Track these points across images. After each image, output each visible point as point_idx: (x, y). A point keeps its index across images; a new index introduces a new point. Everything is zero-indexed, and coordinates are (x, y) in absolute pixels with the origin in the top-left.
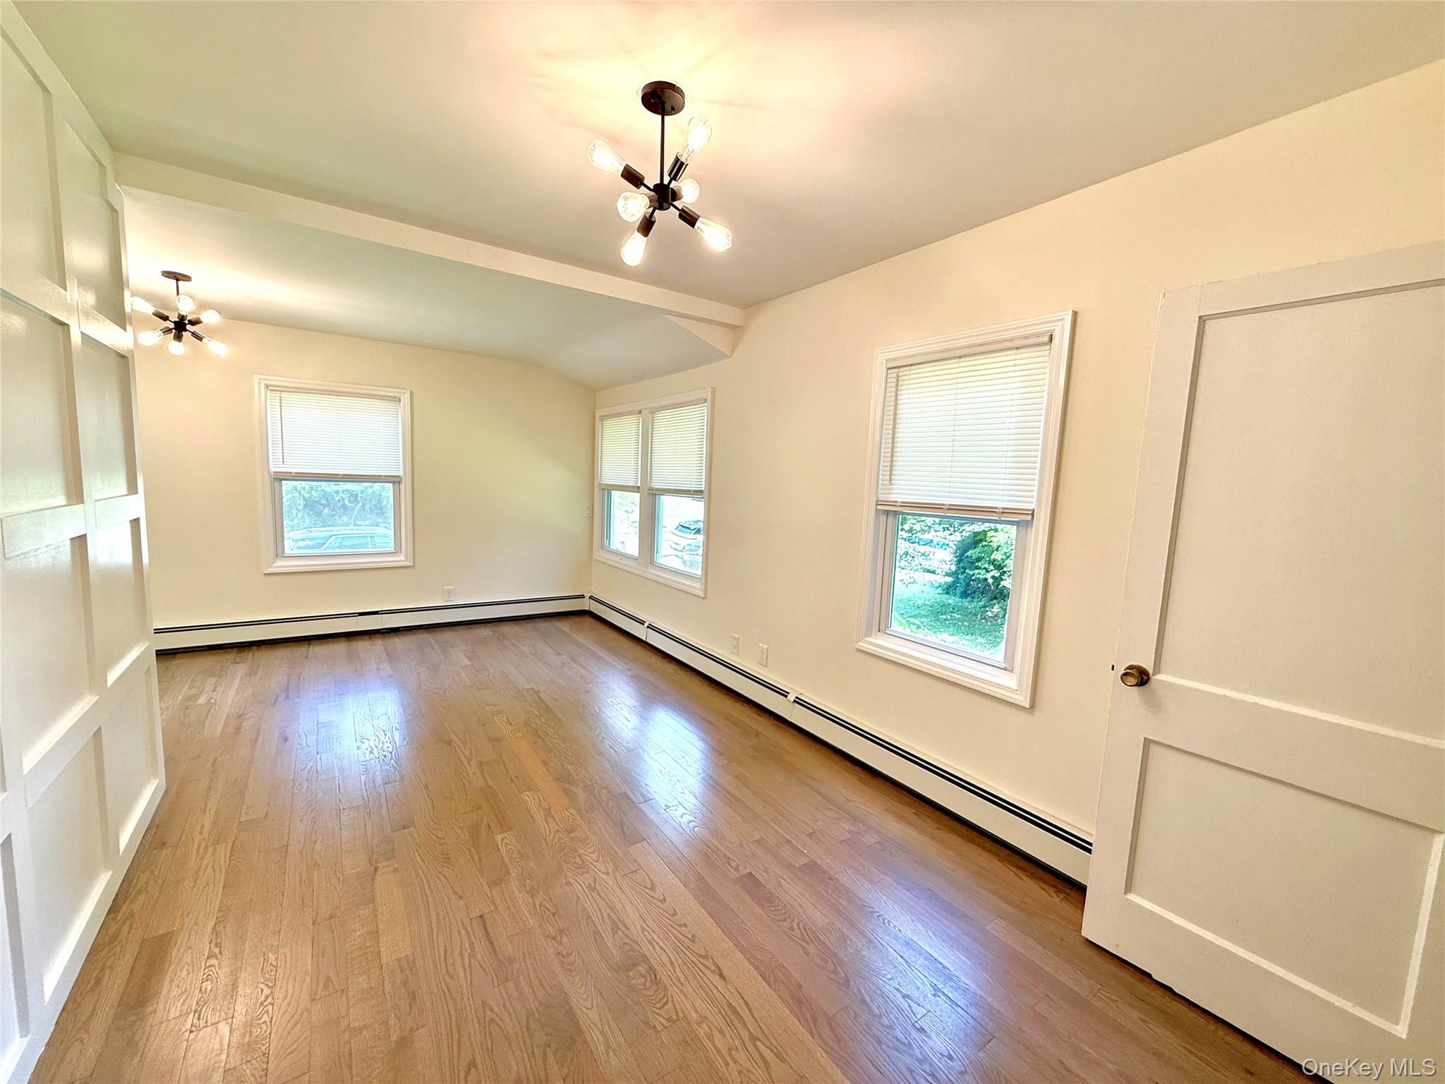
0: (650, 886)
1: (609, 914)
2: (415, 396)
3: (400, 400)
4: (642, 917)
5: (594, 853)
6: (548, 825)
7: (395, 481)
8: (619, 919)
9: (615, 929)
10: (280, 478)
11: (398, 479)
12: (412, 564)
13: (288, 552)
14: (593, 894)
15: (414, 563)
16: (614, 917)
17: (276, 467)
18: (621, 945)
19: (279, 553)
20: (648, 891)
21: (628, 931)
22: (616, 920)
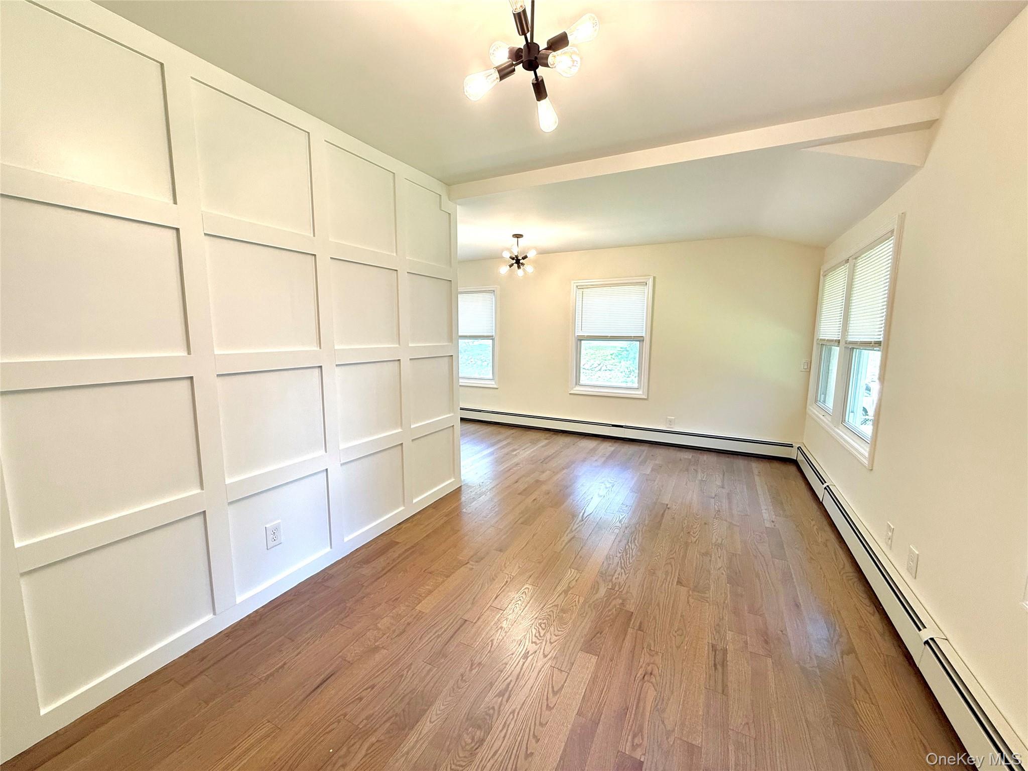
0: (555, 689)
1: (511, 681)
2: (657, 280)
3: (646, 284)
4: (523, 705)
5: (556, 636)
6: (558, 597)
7: (640, 339)
8: (512, 690)
9: (501, 694)
10: (580, 339)
11: (642, 339)
12: (646, 398)
13: (582, 382)
14: (522, 660)
15: (648, 397)
16: (511, 686)
17: (579, 333)
18: (491, 706)
19: (577, 383)
20: (550, 689)
21: (506, 703)
22: (510, 689)
